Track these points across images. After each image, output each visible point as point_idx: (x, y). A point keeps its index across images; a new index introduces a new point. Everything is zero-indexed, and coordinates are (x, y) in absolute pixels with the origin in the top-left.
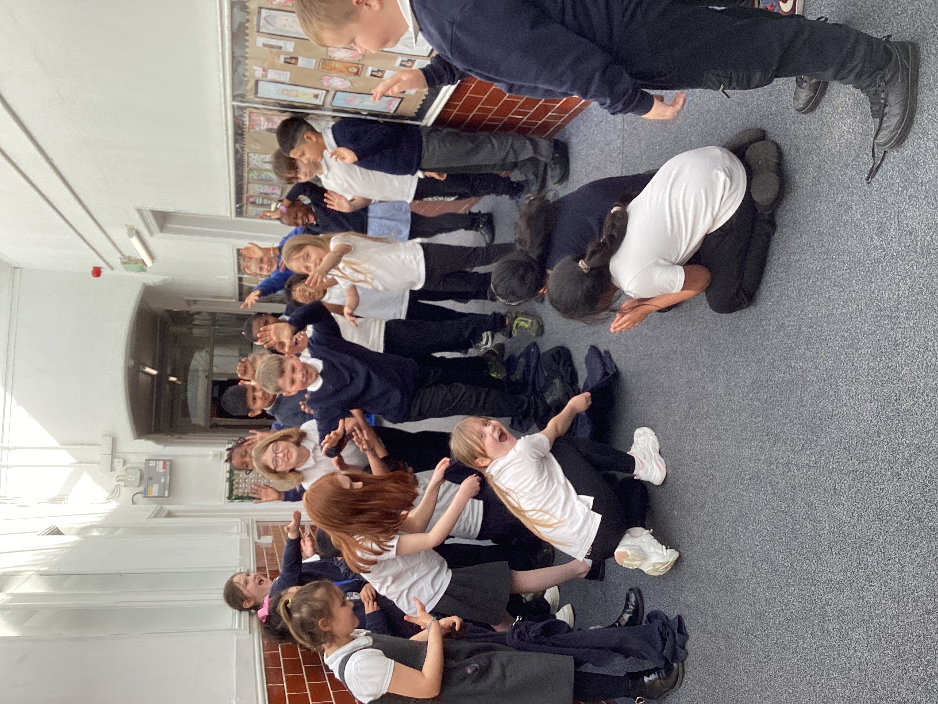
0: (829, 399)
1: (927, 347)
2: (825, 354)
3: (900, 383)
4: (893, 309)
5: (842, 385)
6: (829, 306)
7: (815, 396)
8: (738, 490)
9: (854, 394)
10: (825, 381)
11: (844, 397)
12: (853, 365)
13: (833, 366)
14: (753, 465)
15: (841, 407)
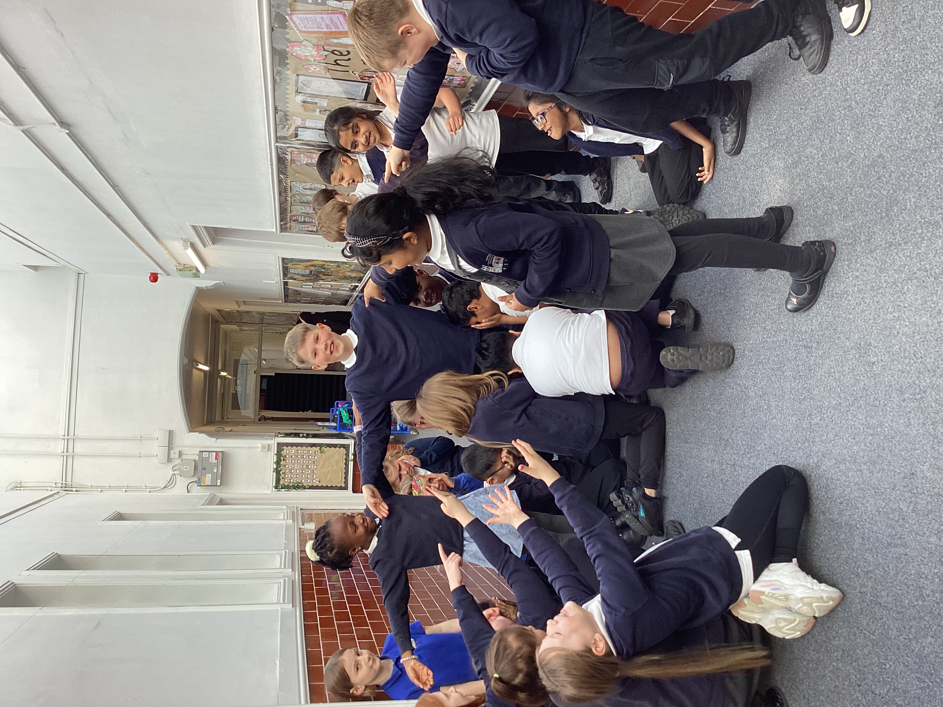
0: (763, 413)
1: (830, 373)
2: (761, 375)
3: (812, 401)
4: (808, 340)
5: (772, 401)
6: (764, 335)
7: (754, 409)
8: (699, 487)
9: (781, 408)
10: (761, 397)
11: (774, 411)
12: (780, 385)
13: (766, 385)
14: (709, 465)
15: (772, 419)
